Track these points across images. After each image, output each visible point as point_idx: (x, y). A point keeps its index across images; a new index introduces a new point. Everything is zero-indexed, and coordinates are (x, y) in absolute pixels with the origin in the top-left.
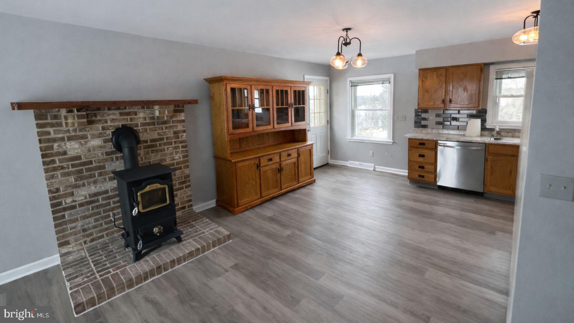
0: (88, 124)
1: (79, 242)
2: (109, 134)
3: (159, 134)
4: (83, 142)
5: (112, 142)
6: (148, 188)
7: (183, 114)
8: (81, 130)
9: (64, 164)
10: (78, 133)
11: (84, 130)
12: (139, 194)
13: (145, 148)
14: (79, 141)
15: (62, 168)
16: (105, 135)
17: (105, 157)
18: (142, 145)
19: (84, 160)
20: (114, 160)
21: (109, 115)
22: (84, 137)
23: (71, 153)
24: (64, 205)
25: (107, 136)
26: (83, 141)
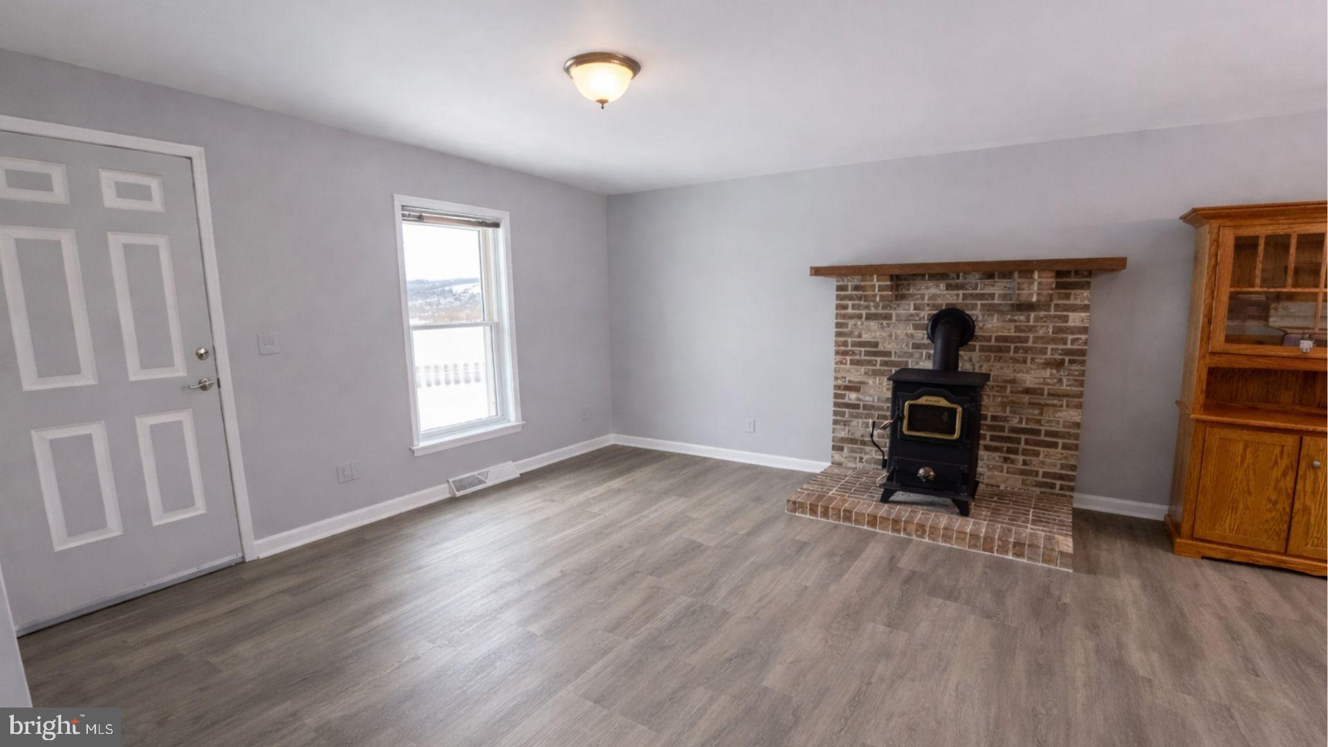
0: (896, 300)
1: (854, 455)
2: (924, 317)
3: (1018, 329)
4: (885, 325)
5: (927, 330)
6: (923, 400)
7: (1086, 293)
8: (884, 307)
9: (857, 349)
10: (880, 311)
11: (889, 308)
12: (906, 403)
13: (982, 349)
14: (881, 321)
15: (853, 353)
16: (917, 318)
17: (911, 350)
18: (977, 344)
19: (881, 348)
20: (924, 357)
21: (927, 288)
22: (888, 317)
23: (866, 337)
24: (846, 400)
25: (920, 320)
26: (885, 323)
